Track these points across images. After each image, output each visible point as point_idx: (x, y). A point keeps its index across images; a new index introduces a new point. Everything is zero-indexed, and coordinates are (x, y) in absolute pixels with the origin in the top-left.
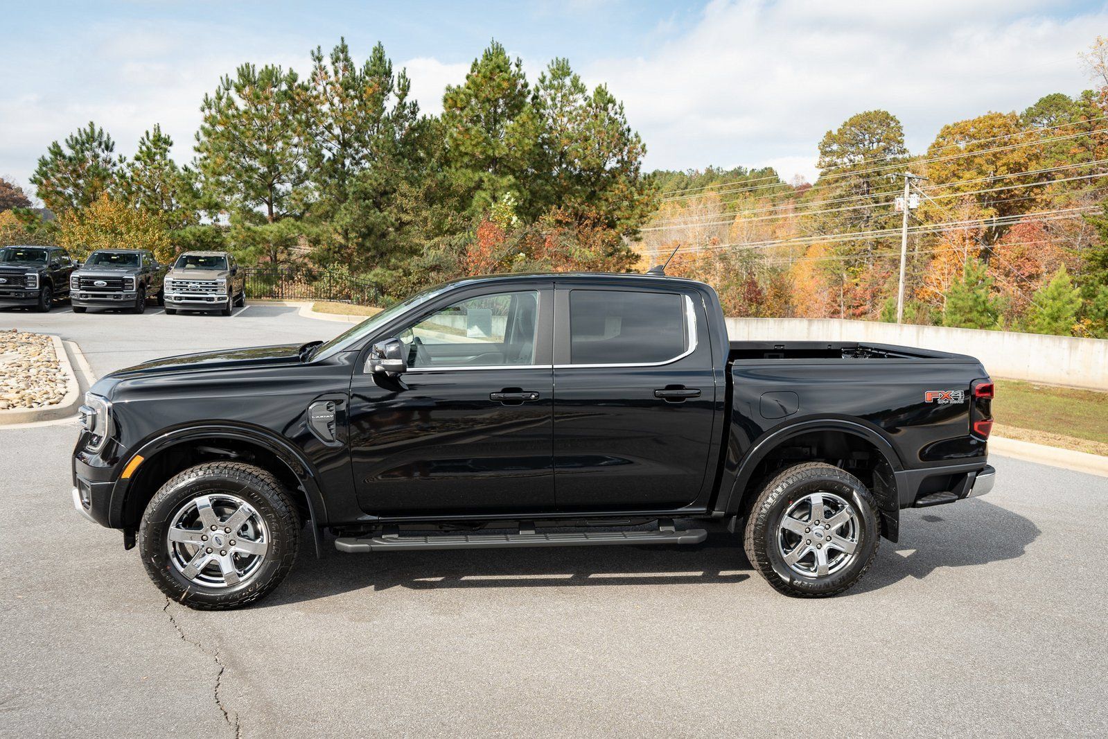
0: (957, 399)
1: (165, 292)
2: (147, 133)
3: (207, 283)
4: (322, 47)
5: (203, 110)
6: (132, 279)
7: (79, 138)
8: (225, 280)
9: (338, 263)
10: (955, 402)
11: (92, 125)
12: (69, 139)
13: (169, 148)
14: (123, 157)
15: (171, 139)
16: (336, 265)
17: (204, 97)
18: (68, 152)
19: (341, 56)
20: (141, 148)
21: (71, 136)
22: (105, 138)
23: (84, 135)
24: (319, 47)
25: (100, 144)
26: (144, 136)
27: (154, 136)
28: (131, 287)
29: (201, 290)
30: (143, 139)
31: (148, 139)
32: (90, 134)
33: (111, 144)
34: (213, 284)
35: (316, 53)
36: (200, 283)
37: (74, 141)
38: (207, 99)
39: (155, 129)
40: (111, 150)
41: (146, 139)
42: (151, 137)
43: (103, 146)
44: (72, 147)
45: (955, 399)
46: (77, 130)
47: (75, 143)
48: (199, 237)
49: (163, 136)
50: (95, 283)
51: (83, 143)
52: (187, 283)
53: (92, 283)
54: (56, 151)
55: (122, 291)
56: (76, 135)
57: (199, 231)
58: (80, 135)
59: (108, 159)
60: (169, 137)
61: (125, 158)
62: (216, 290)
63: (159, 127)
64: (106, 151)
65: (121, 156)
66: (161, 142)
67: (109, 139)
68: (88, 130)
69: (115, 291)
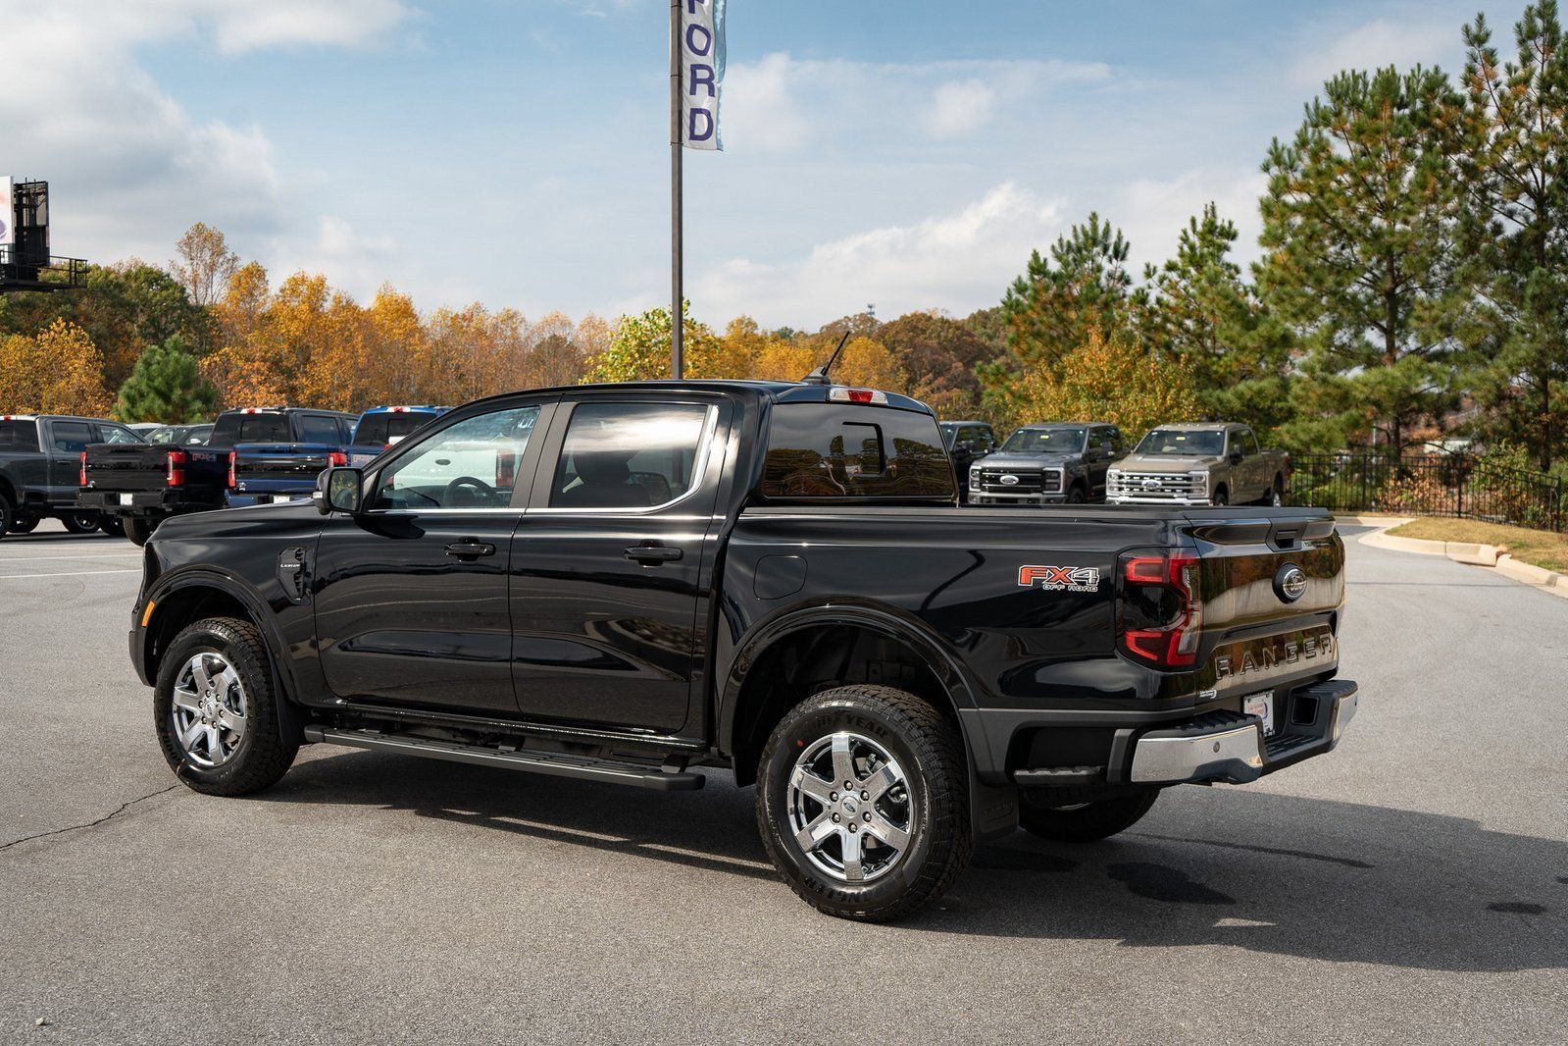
0: (1083, 584)
1: (1108, 494)
2: (1193, 221)
3: (1174, 479)
4: (1486, 17)
5: (1266, 169)
6: (1058, 473)
7: (1073, 241)
8: (1207, 473)
9: (1507, 443)
10: (1079, 588)
11: (1094, 217)
12: (1057, 245)
13: (1230, 243)
14: (1152, 267)
15: (1235, 227)
16: (1502, 446)
17: (1269, 145)
18: (1054, 266)
19: (1539, 23)
20: (1181, 248)
21: (1061, 240)
22: (1113, 239)
23: (1081, 236)
24: (1481, 17)
25: (1105, 250)
26: (1188, 226)
27: (1204, 225)
28: (1056, 486)
29: (1162, 490)
30: (1185, 232)
31: (1194, 231)
32: (1090, 233)
33: (1123, 246)
34: (1184, 479)
35: (1474, 29)
36: (1162, 478)
37: (1065, 249)
38: (1276, 148)
39: (1206, 213)
40: (1123, 258)
41: (1190, 232)
42: (1199, 228)
43: (1111, 252)
44: (1059, 257)
45: (1079, 583)
46: (1071, 229)
47: (1064, 251)
48: (1251, 399)
49: (1219, 223)
50: (1002, 478)
51: (1079, 250)
52: (1142, 478)
53: (998, 478)
54: (1037, 268)
55: (1041, 492)
56: (1068, 237)
57: (1250, 389)
58: (1076, 237)
59: (1118, 274)
60: (1230, 224)
61: (1155, 268)
62: (1188, 491)
63: (1213, 208)
64: (1114, 261)
65: (1148, 266)
66: (1215, 234)
67: (1120, 238)
68: (1088, 227)
69: (1029, 493)
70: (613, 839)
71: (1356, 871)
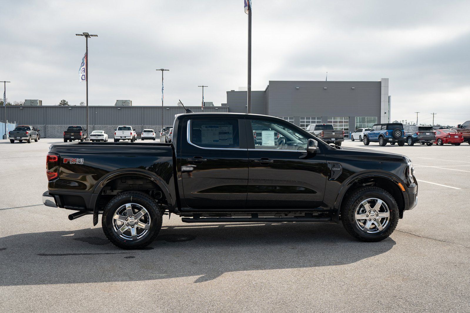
70: (227, 226)
71: (42, 252)
